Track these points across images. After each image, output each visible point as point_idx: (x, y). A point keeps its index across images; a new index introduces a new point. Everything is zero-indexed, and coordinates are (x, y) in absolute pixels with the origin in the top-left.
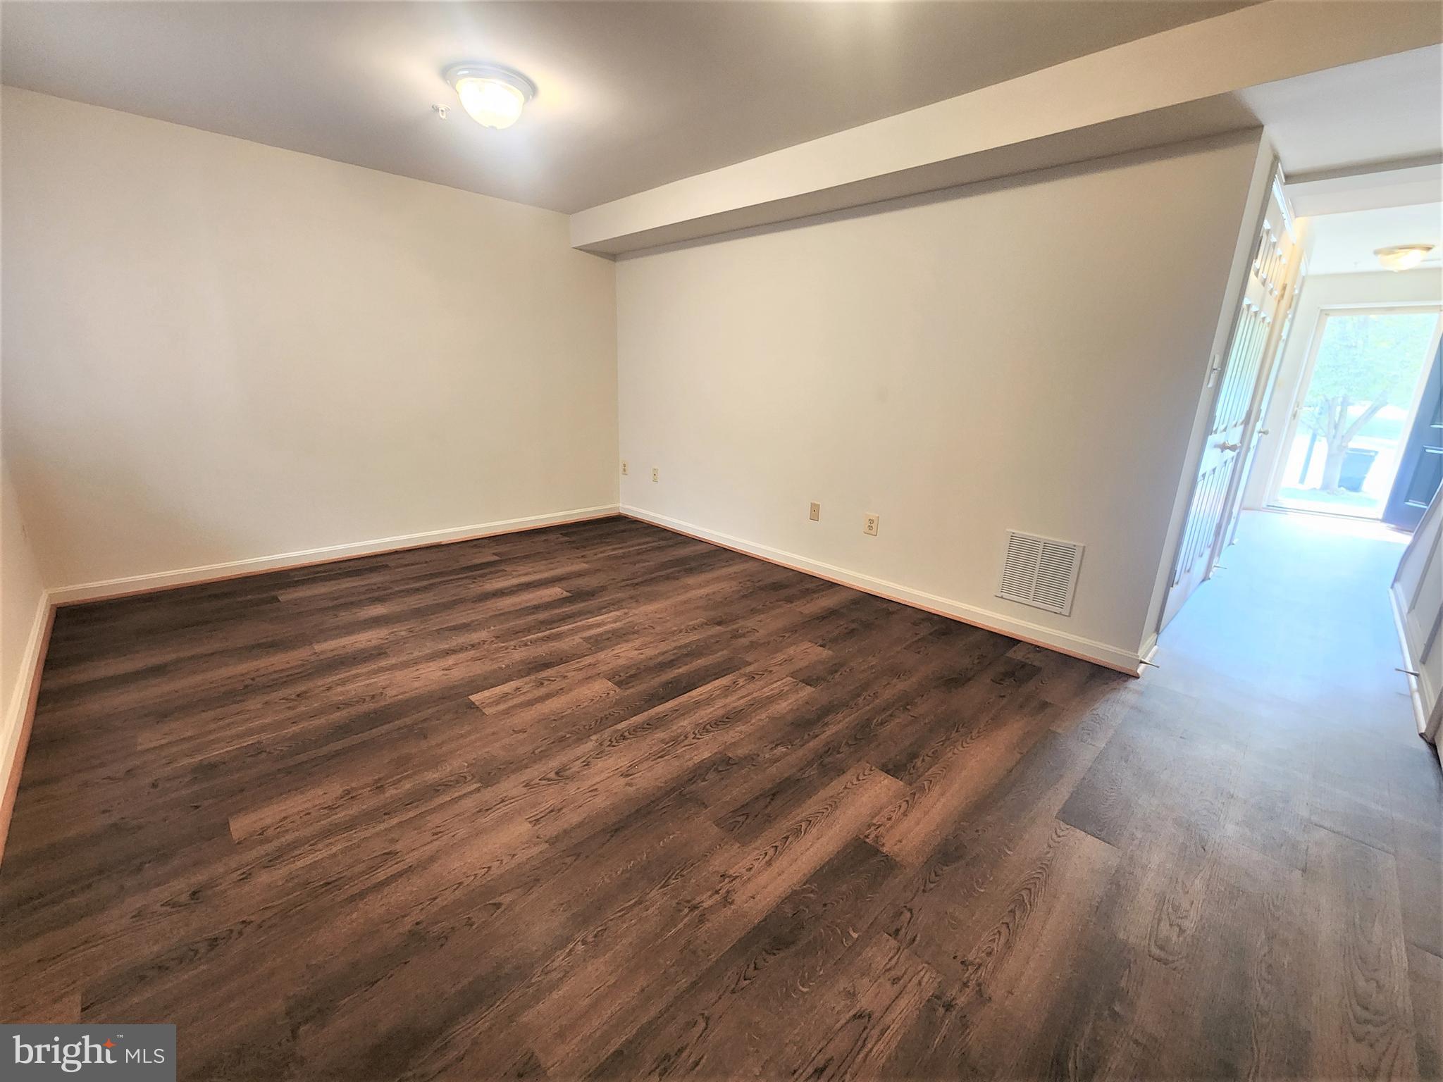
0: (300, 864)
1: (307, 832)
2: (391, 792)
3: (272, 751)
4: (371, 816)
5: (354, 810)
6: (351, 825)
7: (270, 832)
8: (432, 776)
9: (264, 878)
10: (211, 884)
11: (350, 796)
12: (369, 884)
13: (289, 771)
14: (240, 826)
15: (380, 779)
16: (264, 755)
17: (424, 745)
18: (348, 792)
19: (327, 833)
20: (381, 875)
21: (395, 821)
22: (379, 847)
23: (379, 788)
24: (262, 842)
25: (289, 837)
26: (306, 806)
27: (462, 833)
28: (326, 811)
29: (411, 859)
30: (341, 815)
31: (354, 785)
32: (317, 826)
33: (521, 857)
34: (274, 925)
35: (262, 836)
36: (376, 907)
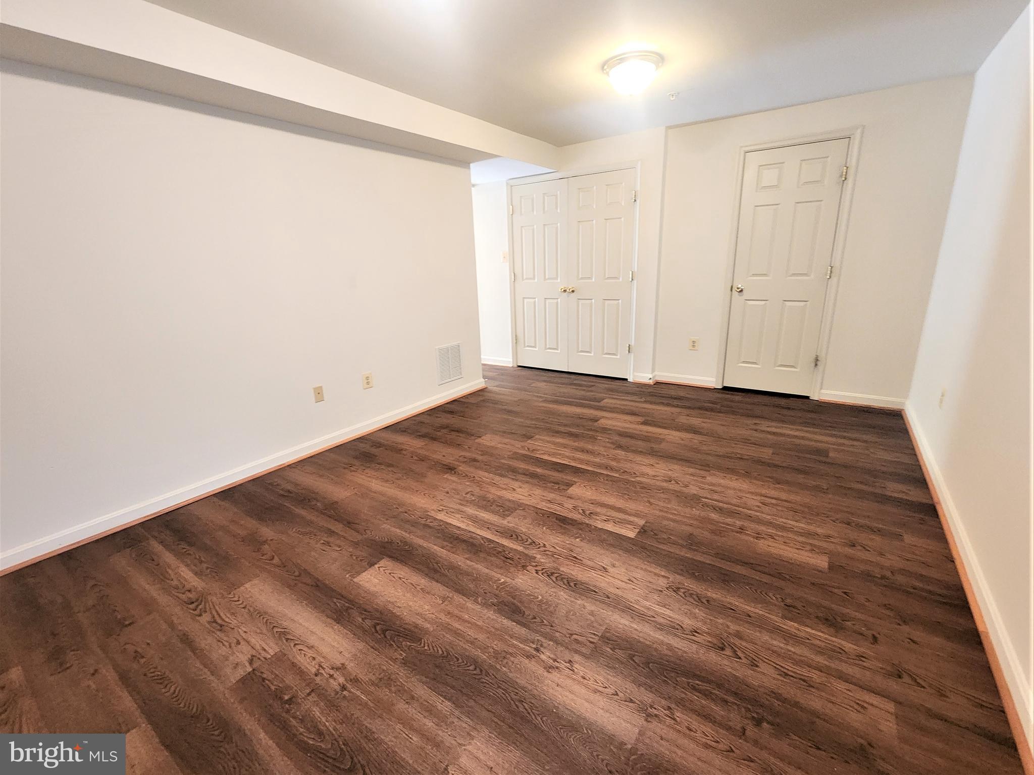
0: (803, 525)
1: (791, 535)
2: (739, 523)
3: (780, 600)
4: (759, 521)
5: (762, 528)
6: (769, 524)
7: (808, 548)
8: (714, 516)
9: (819, 531)
10: (845, 545)
11: (758, 536)
12: (779, 502)
13: (780, 576)
14: (822, 562)
15: (737, 532)
16: (789, 601)
17: (696, 532)
18: (757, 538)
19: (783, 528)
20: (774, 501)
21: (749, 512)
22: (766, 509)
23: (742, 529)
24: (815, 546)
25: (801, 539)
26: (783, 547)
27: (732, 492)
28: (775, 537)
29: (759, 498)
30: (771, 531)
31: (752, 539)
32: (785, 534)
33: (722, 475)
34: (824, 514)
35: (813, 549)
36: (784, 496)
